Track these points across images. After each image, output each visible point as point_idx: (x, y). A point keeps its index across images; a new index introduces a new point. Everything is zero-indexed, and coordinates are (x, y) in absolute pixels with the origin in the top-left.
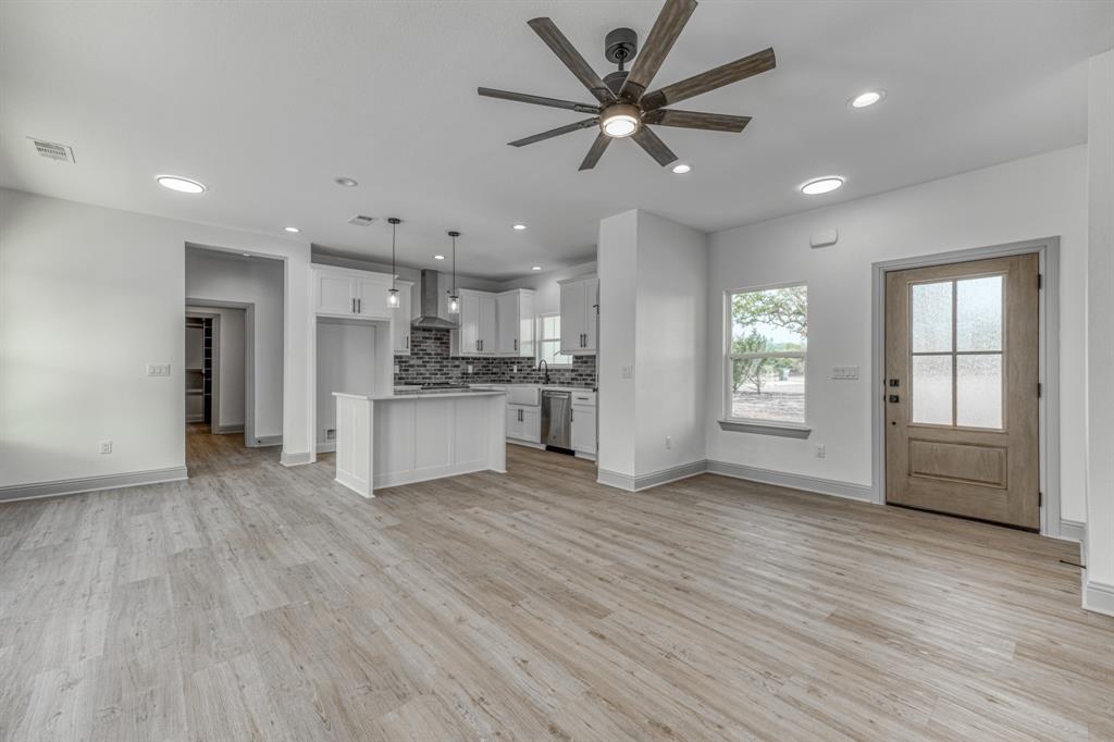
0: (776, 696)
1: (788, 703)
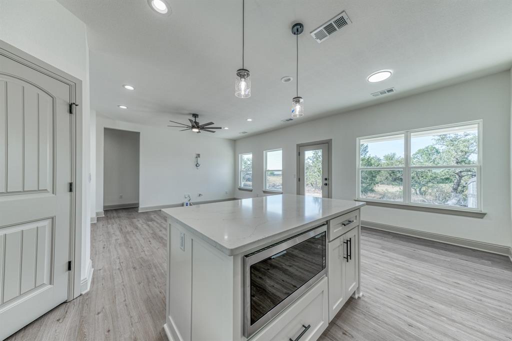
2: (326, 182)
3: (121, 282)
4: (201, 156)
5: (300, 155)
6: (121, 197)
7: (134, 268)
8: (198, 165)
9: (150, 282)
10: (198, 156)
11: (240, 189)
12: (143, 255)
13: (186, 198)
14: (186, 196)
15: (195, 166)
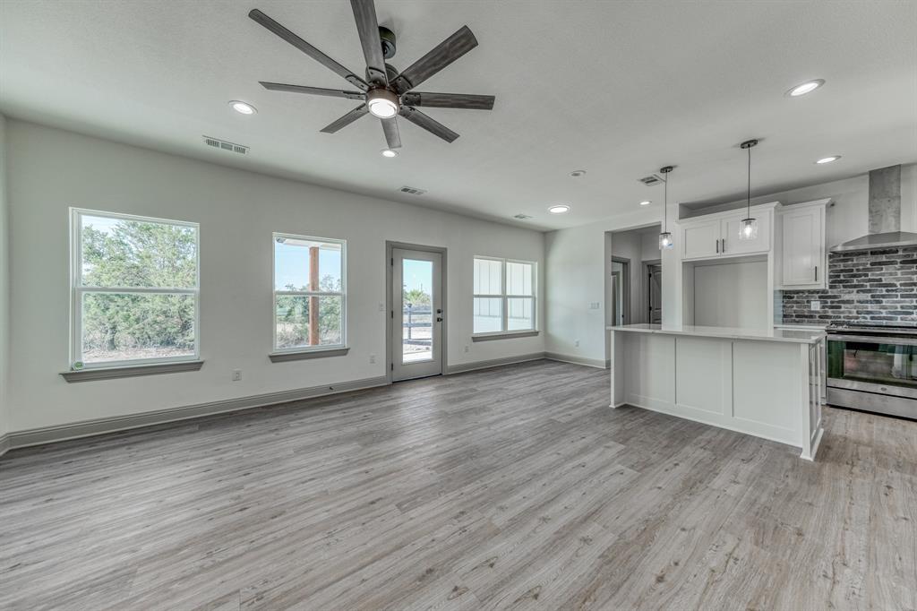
0: (238, 591)
1: (226, 596)
2: (440, 316)
3: (850, 532)
5: (393, 264)
7: (800, 534)
9: (790, 494)
12: (748, 546)
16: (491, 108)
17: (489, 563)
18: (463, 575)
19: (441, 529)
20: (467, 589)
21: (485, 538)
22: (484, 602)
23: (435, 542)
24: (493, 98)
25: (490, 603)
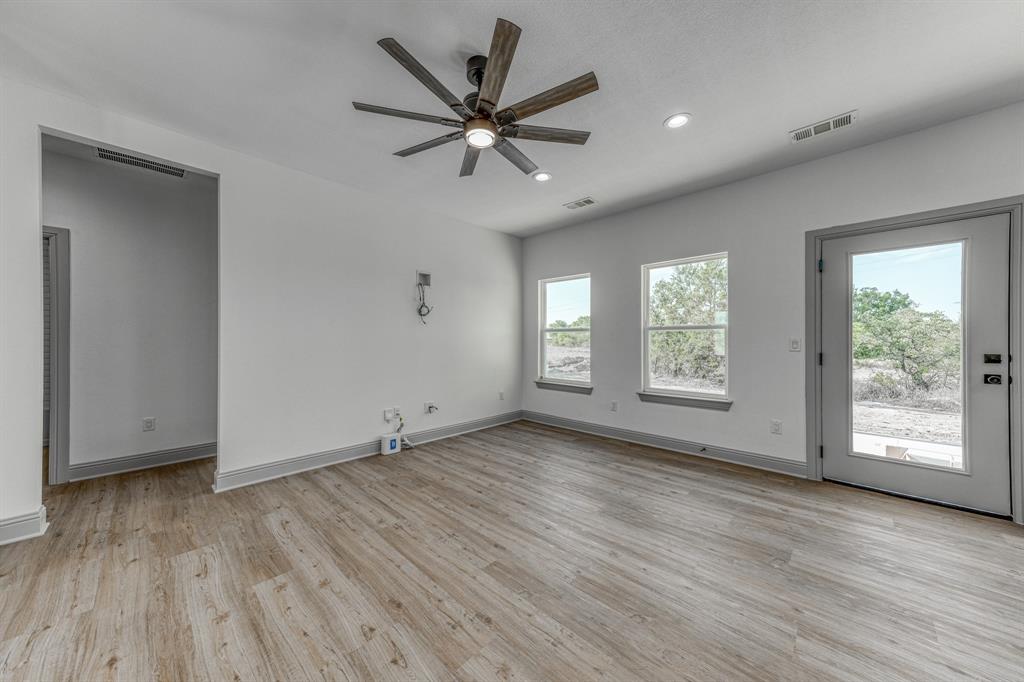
4: (432, 281)
6: (149, 426)
8: (424, 310)
10: (425, 279)
11: (541, 385)
13: (388, 421)
14: (389, 416)
15: (416, 313)
16: (519, 30)
17: (398, 657)
18: (388, 634)
19: (458, 606)
20: (368, 639)
21: (440, 651)
22: (349, 659)
23: (437, 602)
24: (501, 23)
25: (346, 663)
